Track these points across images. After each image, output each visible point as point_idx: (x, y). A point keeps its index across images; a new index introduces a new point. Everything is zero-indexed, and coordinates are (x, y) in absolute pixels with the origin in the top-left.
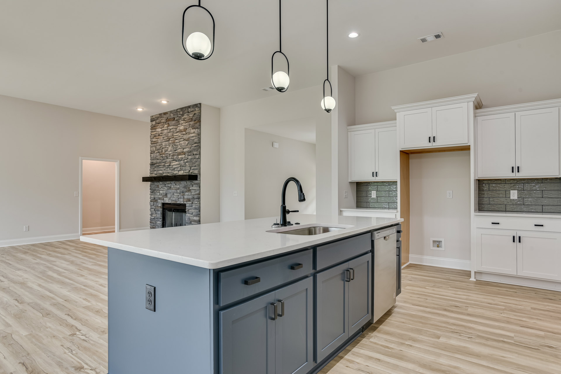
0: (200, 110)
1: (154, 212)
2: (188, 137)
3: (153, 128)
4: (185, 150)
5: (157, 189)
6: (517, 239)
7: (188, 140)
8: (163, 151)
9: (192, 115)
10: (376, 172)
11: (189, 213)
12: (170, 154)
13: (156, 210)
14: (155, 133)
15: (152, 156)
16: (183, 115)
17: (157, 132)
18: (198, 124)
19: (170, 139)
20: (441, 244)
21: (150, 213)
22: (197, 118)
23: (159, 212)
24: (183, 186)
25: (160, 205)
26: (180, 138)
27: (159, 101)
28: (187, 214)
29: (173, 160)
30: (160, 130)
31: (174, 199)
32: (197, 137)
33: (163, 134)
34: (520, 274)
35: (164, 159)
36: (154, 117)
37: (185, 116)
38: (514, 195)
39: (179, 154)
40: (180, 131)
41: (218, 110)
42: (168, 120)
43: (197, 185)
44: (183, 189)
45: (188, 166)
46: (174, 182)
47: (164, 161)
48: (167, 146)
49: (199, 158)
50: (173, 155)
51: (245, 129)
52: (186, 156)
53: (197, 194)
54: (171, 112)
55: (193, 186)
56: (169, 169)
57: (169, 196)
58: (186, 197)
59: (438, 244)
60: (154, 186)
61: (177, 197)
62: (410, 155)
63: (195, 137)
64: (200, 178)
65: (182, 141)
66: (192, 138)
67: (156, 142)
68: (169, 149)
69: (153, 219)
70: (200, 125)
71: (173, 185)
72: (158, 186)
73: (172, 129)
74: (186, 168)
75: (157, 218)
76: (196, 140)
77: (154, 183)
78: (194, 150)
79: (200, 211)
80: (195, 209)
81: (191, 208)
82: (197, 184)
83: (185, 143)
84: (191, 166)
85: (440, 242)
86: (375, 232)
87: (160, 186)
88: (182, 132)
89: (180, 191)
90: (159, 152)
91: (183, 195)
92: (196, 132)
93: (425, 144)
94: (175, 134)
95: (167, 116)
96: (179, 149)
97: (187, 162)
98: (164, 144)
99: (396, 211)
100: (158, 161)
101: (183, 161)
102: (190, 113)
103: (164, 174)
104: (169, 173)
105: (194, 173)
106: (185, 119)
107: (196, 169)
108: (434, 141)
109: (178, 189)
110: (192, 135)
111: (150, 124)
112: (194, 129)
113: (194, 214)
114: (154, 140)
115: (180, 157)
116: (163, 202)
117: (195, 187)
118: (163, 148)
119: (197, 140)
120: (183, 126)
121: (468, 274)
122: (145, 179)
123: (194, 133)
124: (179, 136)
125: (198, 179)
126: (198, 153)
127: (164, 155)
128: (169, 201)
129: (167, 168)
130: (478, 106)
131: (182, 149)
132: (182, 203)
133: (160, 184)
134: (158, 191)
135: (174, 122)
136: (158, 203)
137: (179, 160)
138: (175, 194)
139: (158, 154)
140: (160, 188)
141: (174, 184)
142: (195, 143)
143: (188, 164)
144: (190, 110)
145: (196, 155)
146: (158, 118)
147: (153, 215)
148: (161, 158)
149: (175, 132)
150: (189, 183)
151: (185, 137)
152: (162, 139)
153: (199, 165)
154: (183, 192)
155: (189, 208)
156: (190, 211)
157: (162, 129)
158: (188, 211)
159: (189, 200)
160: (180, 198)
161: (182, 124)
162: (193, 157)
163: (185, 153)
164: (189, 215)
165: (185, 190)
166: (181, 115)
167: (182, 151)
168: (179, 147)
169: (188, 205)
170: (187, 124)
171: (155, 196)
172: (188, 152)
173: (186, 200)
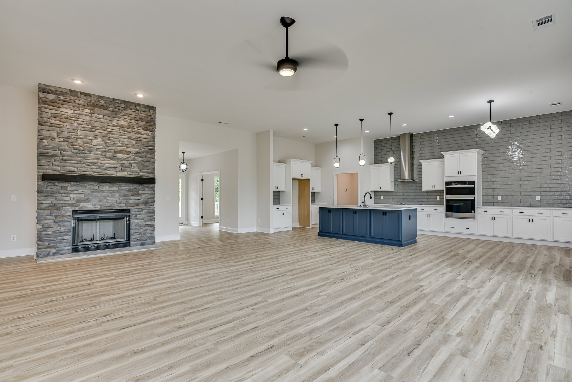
0: (155, 113)
2: (135, 136)
3: (46, 103)
4: (129, 150)
5: (62, 191)
7: (136, 139)
8: (79, 142)
9: (143, 115)
10: (277, 187)
11: (137, 219)
12: (96, 149)
13: (57, 221)
14: (54, 111)
15: (44, 143)
18: (152, 127)
22: (151, 120)
23: (69, 224)
24: (127, 189)
25: (69, 214)
26: (119, 134)
28: (132, 221)
29: (105, 158)
30: (72, 112)
31: (107, 204)
32: (152, 140)
33: (79, 119)
35: (81, 153)
36: (50, 88)
37: (129, 111)
39: (120, 152)
40: (122, 126)
42: (91, 104)
43: (151, 189)
44: (125, 193)
46: (108, 184)
47: (82, 155)
48: (90, 138)
49: (154, 162)
50: (105, 151)
52: (133, 157)
53: (151, 198)
54: (100, 97)
55: (143, 190)
56: (94, 167)
57: (94, 201)
58: (131, 202)
60: (51, 187)
61: (114, 201)
63: (148, 140)
64: (155, 182)
65: (125, 138)
66: (142, 139)
67: (58, 126)
68: (95, 142)
69: (47, 236)
70: (154, 129)
71: (106, 188)
72: (65, 188)
73: (102, 118)
74: (132, 169)
75: (60, 233)
76: (149, 143)
77: (55, 183)
79: (154, 216)
80: (147, 213)
81: (141, 213)
83: (131, 142)
84: (140, 168)
87: (69, 188)
88: (123, 128)
89: (120, 195)
91: (125, 199)
92: (149, 135)
93: (301, 177)
94: (109, 127)
95: (90, 99)
97: (135, 163)
98: (79, 133)
100: (65, 153)
101: (126, 161)
102: (139, 112)
105: (145, 177)
106: (130, 115)
107: (149, 173)
109: (117, 192)
110: (143, 136)
111: (36, 94)
112: (147, 130)
113: (145, 218)
115: (118, 155)
116: (74, 209)
117: (147, 191)
118: (77, 138)
119: (151, 143)
120: (126, 122)
123: (146, 134)
124: (117, 131)
125: (153, 183)
126: (154, 157)
127: (81, 148)
128: (95, 208)
129: (89, 165)
131: (125, 147)
134: (64, 194)
135: (106, 112)
136: (62, 212)
137: (119, 159)
138: (108, 198)
139: (63, 143)
140: (72, 191)
141: (108, 187)
143: (136, 166)
144: (139, 109)
145: (149, 158)
146: (63, 94)
147: (47, 229)
148: (74, 150)
149: (110, 125)
151: (130, 135)
152: (76, 125)
153: (153, 169)
154: (125, 196)
155: (138, 213)
156: (139, 217)
157: (76, 112)
158: (135, 217)
159: (138, 205)
160: (120, 203)
161: (123, 119)
162: (145, 159)
163: (129, 153)
164: (136, 221)
165: (130, 194)
166: (123, 109)
167: (124, 150)
168: (119, 144)
169: (136, 210)
170: (133, 121)
171: (55, 202)
172: (136, 153)
173: (131, 205)
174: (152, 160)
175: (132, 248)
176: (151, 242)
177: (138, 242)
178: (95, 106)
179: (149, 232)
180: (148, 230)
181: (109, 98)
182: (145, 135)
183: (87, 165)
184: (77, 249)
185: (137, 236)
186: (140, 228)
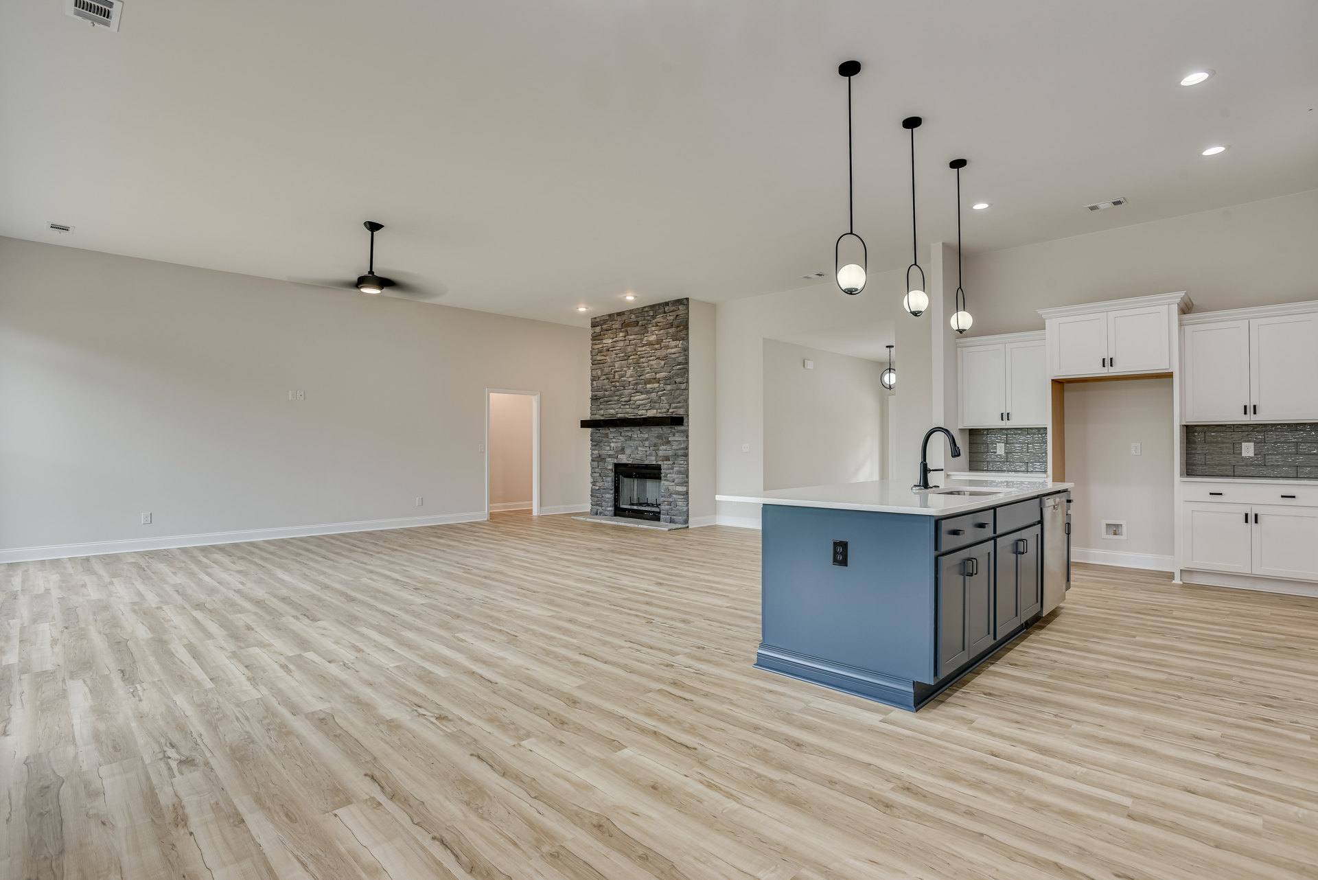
0: (688, 308)
1: (599, 479)
2: (664, 354)
3: (596, 338)
4: (658, 376)
5: (604, 439)
6: (1252, 518)
7: (665, 358)
8: (617, 377)
9: (672, 318)
10: (1008, 414)
11: (667, 480)
12: (630, 382)
13: (602, 474)
14: (601, 346)
15: (595, 385)
16: (654, 317)
17: (605, 345)
18: (684, 332)
19: (629, 357)
20: (1120, 529)
21: (590, 480)
22: (683, 321)
23: (610, 479)
24: (656, 435)
25: (610, 467)
26: (649, 355)
27: (621, 296)
28: (663, 482)
29: (637, 392)
30: (611, 341)
31: (638, 457)
32: (682, 354)
33: (616, 348)
34: (1257, 571)
35: (618, 390)
36: (598, 320)
37: (659, 318)
38: (1248, 450)
39: (649, 381)
40: (650, 344)
41: (713, 307)
42: (625, 325)
43: (682, 434)
44: (654, 440)
45: (666, 402)
46: (638, 428)
47: (618, 393)
48: (625, 369)
49: (687, 389)
50: (636, 384)
51: (765, 340)
52: (662, 385)
53: (683, 449)
54: (631, 312)
55: (674, 435)
56: (628, 407)
57: (628, 451)
58: (661, 453)
59: (1115, 529)
60: (598, 435)
61: (644, 452)
62: (1065, 384)
63: (677, 355)
64: (688, 422)
65: (654, 360)
66: (673, 356)
67: (602, 362)
68: (629, 373)
69: (598, 491)
70: (687, 334)
71: (636, 433)
72: (606, 435)
73: (634, 339)
74: (661, 405)
75: (605, 489)
76: (680, 359)
77: (599, 430)
78: (677, 375)
79: (687, 477)
80: (679, 472)
81: (672, 471)
82: (682, 432)
83: (660, 363)
84: (670, 402)
85: (1118, 526)
86: (1045, 498)
87: (611, 436)
88: (653, 345)
89: (650, 444)
90: (607, 379)
91: (655, 451)
92: (680, 346)
93: (1097, 371)
94: (640, 349)
95: (624, 318)
96: (648, 373)
97: (663, 395)
98: (616, 366)
99: (1045, 475)
100: (607, 393)
101: (655, 394)
102: (668, 314)
103: (619, 415)
104: (627, 413)
105: (676, 414)
106: (659, 324)
107: (680, 407)
108: (1111, 366)
109: (647, 439)
110: (673, 351)
111: (590, 331)
112: (677, 340)
113: (676, 481)
114: (599, 358)
115: (649, 386)
116: (616, 461)
117: (678, 437)
118: (615, 372)
119: (683, 359)
120: (655, 336)
121: (1171, 576)
122: (585, 424)
123: (676, 346)
124: (647, 351)
125: (685, 424)
126: (686, 380)
127: (618, 384)
128: (628, 461)
129: (624, 405)
130: (1186, 309)
131: (654, 374)
132: (654, 463)
133: (612, 432)
134: (607, 443)
135: (637, 329)
136: (606, 464)
137: (648, 392)
138: (639, 449)
139: (606, 381)
140: (612, 439)
141: (639, 432)
142: (679, 364)
143: (664, 399)
144: (668, 309)
145: (681, 383)
146: (605, 322)
147: (598, 484)
148: (613, 388)
149: (640, 345)
150: (666, 430)
151: (658, 353)
152: (614, 356)
153: (686, 401)
154: (655, 445)
155: (668, 471)
156: (670, 477)
157: (614, 340)
158: (665, 477)
159: (667, 459)
160: (650, 455)
161: (652, 332)
162: (675, 386)
163: (658, 381)
164: (666, 483)
165: (660, 441)
166: (652, 318)
167: (652, 377)
168: (648, 370)
169: (666, 466)
170: (662, 332)
171: (601, 452)
172: (666, 379)
173: (661, 459)
174: (683, 386)
175: (662, 523)
176: (681, 521)
177: (668, 516)
178: (628, 325)
179: (681, 504)
180: (679, 500)
182: (674, 348)
183: (622, 405)
184: (619, 512)
185: (667, 507)
186: (670, 496)
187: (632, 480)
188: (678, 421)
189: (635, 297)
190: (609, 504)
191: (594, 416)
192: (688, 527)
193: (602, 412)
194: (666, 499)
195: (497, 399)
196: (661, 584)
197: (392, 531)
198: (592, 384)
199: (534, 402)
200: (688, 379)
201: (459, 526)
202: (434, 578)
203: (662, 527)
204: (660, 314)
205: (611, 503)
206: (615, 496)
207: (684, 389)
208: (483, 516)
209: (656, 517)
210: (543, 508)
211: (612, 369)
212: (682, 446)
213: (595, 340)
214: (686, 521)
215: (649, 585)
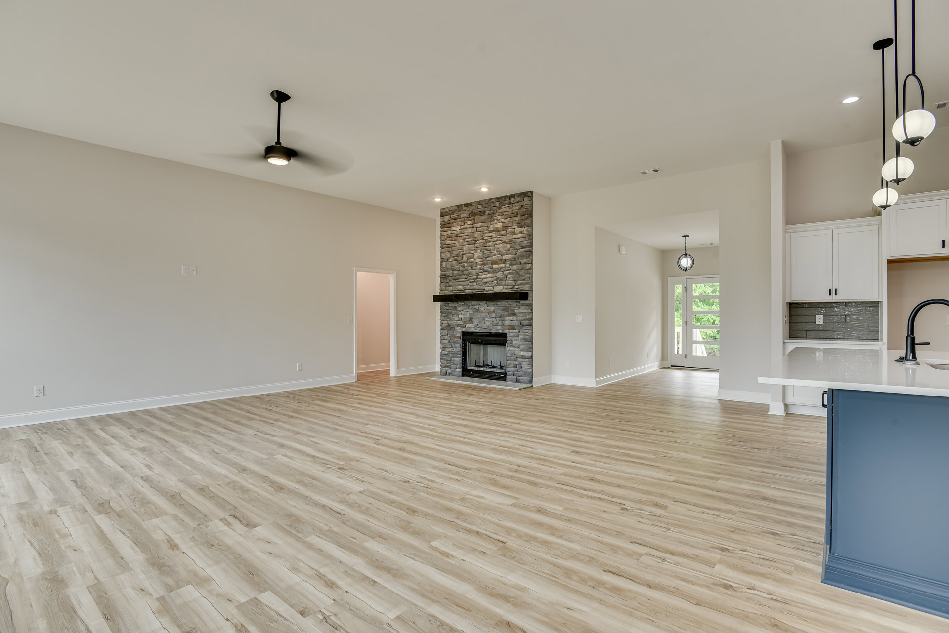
0: (532, 199)
1: (449, 346)
2: (510, 238)
3: (444, 225)
4: (504, 257)
5: (453, 311)
7: (511, 242)
8: (465, 258)
9: (517, 208)
10: (836, 290)
11: (513, 346)
12: (477, 263)
13: (451, 341)
14: (450, 232)
15: (444, 266)
16: (500, 207)
17: (453, 232)
18: (529, 220)
19: (476, 241)
21: (440, 345)
22: (528, 211)
23: (458, 345)
24: (502, 308)
25: (459, 335)
26: (495, 240)
27: (477, 188)
28: (508, 348)
29: (484, 271)
30: (459, 228)
31: (485, 326)
32: (527, 239)
33: (464, 234)
35: (466, 270)
36: (447, 210)
37: (505, 208)
39: (496, 262)
40: (496, 230)
42: (473, 215)
43: (527, 307)
44: (501, 312)
45: (512, 279)
46: (485, 302)
47: (466, 272)
48: (472, 252)
49: (531, 269)
50: (483, 264)
51: (596, 228)
52: (508, 265)
53: (528, 319)
54: (479, 203)
56: (475, 284)
57: (475, 322)
58: (507, 323)
60: (447, 308)
61: (491, 323)
63: (523, 239)
64: (532, 297)
65: (500, 244)
67: (451, 246)
68: (476, 256)
69: (447, 355)
70: (532, 222)
71: (484, 306)
72: (455, 308)
73: (481, 226)
74: (507, 282)
75: (454, 353)
76: (526, 243)
77: (449, 304)
78: (522, 257)
79: (532, 344)
80: (525, 339)
81: (517, 338)
82: (527, 305)
83: (506, 247)
84: (516, 279)
87: (459, 308)
88: (499, 231)
89: (496, 315)
90: (456, 260)
91: (502, 321)
92: (525, 232)
93: (934, 251)
94: (486, 235)
95: (471, 208)
96: (495, 255)
97: (510, 273)
98: (464, 249)
100: (455, 272)
101: (502, 272)
102: (513, 205)
103: (467, 291)
104: (475, 289)
105: (521, 290)
106: (504, 213)
107: (525, 284)
109: (494, 311)
110: (518, 236)
111: (439, 220)
112: (522, 227)
113: (522, 347)
114: (448, 242)
115: (495, 266)
116: (464, 330)
117: (523, 310)
118: (463, 254)
119: (528, 243)
120: (501, 224)
122: (436, 298)
123: (521, 232)
124: (493, 237)
125: (530, 298)
126: (530, 261)
127: (466, 265)
128: (475, 330)
129: (472, 282)
131: (500, 256)
132: (501, 331)
133: (460, 305)
134: (455, 315)
135: (484, 218)
136: (455, 332)
137: (495, 271)
138: (486, 319)
139: (454, 262)
140: (460, 311)
141: (486, 305)
143: (510, 277)
144: (514, 201)
145: (525, 263)
146: (453, 212)
147: (447, 349)
148: (461, 268)
149: (487, 231)
150: (511, 303)
151: (504, 238)
152: (462, 241)
153: (531, 279)
154: (501, 317)
155: (513, 339)
156: (515, 343)
157: (462, 227)
158: (510, 343)
159: (513, 328)
160: (497, 325)
161: (498, 221)
162: (520, 266)
163: (504, 262)
164: (512, 349)
165: (506, 313)
166: (498, 208)
167: (499, 258)
168: (494, 252)
169: (511, 335)
170: (507, 220)
171: (450, 322)
172: (511, 260)
173: (507, 328)
174: (528, 266)
175: (508, 383)
176: (526, 381)
177: (513, 377)
178: (475, 214)
179: (526, 366)
180: (524, 363)
181: (485, 201)
182: (519, 233)
183: (470, 282)
184: (466, 373)
185: (513, 369)
186: (516, 359)
187: (479, 345)
188: (524, 296)
189: (489, 188)
190: (458, 366)
191: (443, 292)
192: (532, 386)
193: (451, 288)
194: (512, 362)
195: (362, 277)
196: (578, 452)
197: (278, 395)
198: (441, 265)
199: (392, 280)
200: (532, 260)
201: (335, 388)
202: (351, 453)
203: (508, 386)
204: (506, 204)
205: (460, 365)
206: (463, 359)
207: (529, 269)
208: (352, 378)
209: (502, 377)
210: (400, 370)
211: (460, 252)
212: (527, 317)
213: (444, 227)
214: (531, 381)
215: (568, 454)
